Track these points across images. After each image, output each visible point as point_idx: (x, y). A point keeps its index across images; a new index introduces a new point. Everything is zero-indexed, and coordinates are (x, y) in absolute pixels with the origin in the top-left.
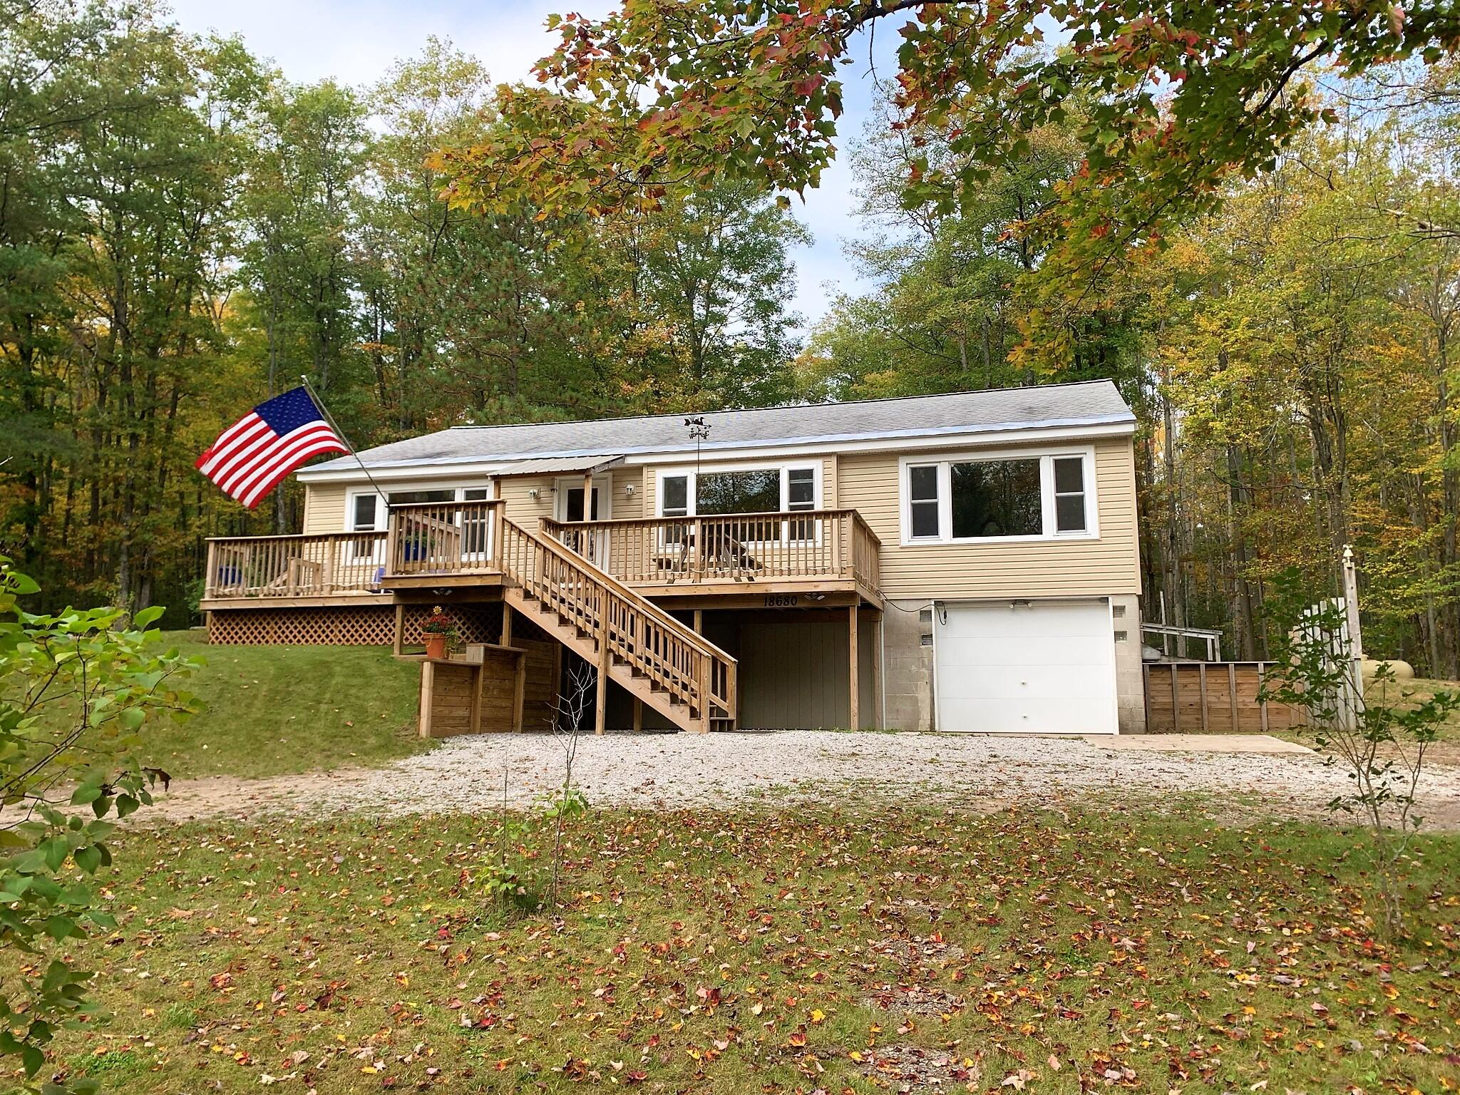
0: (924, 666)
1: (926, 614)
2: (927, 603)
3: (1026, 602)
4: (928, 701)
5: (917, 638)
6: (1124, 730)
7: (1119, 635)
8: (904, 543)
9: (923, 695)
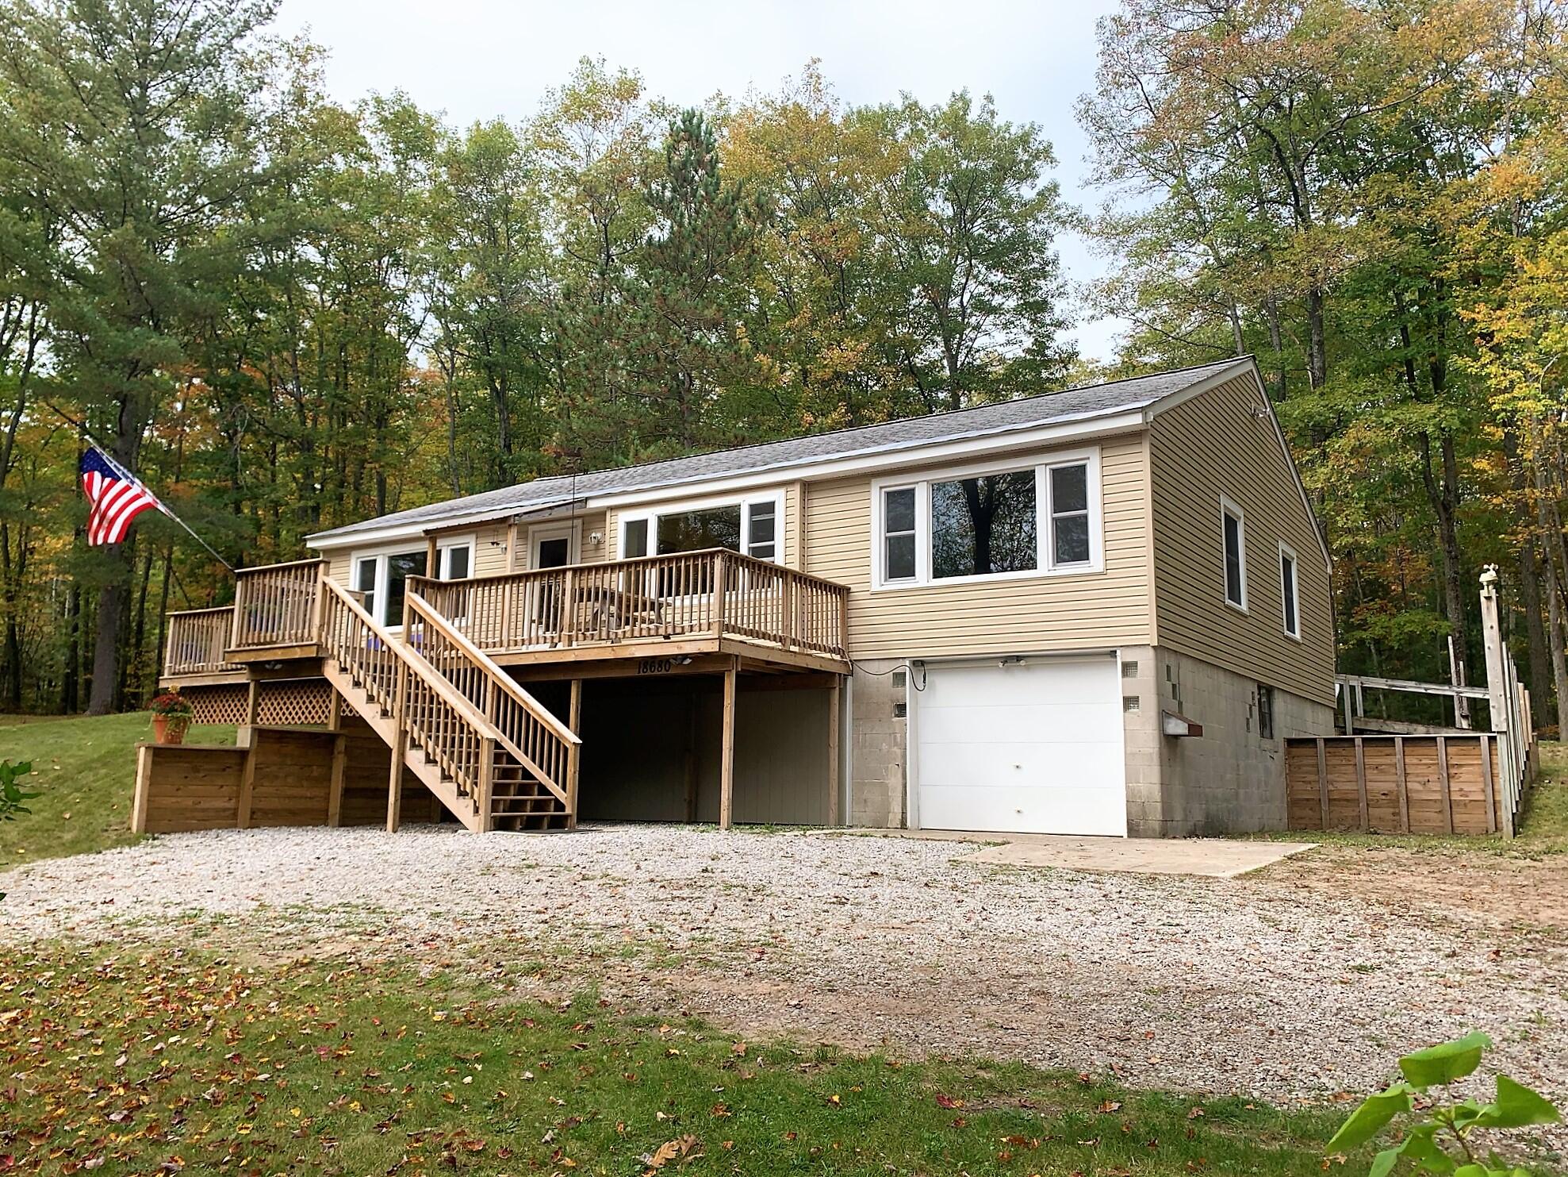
0: (896, 744)
1: (899, 678)
2: (900, 663)
3: (1019, 658)
4: (900, 788)
5: (889, 708)
6: (1134, 831)
7: (1129, 702)
8: (876, 587)
9: (894, 781)
